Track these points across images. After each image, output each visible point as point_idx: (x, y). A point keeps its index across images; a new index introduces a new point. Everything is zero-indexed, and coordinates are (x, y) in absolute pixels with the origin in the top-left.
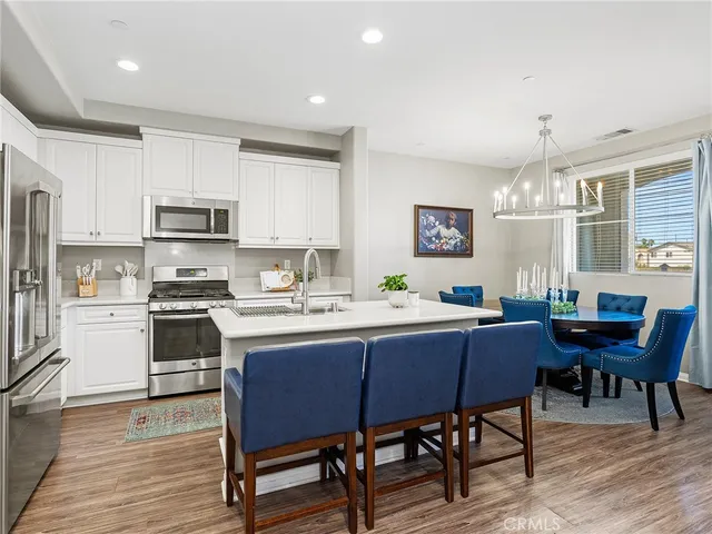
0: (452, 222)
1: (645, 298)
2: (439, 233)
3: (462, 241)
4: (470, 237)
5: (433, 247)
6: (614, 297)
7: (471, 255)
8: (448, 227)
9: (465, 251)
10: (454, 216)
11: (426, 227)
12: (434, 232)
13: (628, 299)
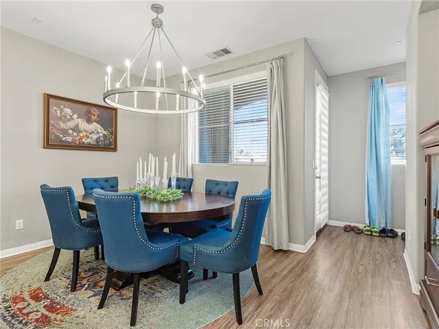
0: (94, 118)
1: (237, 183)
2: (77, 126)
3: (105, 136)
4: (114, 133)
5: (69, 139)
6: (217, 183)
7: (115, 149)
8: (89, 121)
9: (109, 145)
10: (96, 111)
11: (60, 119)
12: (71, 124)
13: (226, 184)
